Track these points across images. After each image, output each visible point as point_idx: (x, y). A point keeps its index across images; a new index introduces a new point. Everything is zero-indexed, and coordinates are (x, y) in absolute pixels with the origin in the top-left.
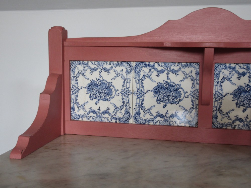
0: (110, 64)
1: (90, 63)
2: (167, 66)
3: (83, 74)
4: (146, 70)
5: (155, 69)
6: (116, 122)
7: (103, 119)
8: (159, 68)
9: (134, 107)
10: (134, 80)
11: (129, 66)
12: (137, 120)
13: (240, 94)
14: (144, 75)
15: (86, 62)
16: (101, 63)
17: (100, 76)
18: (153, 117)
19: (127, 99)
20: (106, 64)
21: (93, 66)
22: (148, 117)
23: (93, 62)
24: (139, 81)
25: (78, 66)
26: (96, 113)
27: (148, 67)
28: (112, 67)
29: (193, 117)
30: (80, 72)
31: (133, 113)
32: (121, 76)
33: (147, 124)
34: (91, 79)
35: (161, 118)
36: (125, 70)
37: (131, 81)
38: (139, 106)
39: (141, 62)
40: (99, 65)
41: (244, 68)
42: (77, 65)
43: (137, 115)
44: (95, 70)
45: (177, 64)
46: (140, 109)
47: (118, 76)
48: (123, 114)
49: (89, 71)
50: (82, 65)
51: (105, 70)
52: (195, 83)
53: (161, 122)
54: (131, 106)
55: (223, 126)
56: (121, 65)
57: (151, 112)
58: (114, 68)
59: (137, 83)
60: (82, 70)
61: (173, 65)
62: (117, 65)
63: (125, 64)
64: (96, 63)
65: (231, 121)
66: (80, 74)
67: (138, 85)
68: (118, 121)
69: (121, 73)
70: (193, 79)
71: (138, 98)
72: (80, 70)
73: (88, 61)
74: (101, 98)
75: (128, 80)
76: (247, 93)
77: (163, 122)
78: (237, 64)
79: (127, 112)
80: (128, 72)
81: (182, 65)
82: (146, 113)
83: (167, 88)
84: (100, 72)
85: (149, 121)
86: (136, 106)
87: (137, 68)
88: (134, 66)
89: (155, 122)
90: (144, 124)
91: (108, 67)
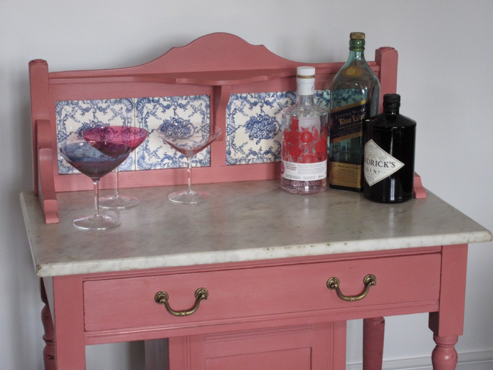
0: (106, 102)
1: (81, 103)
2: (173, 101)
3: (72, 117)
4: (150, 106)
5: (161, 105)
8: (165, 104)
9: (137, 150)
10: (136, 118)
11: (129, 103)
12: (141, 165)
13: (252, 125)
14: (148, 113)
15: (76, 101)
16: (95, 102)
17: (95, 117)
18: (159, 160)
20: (101, 102)
21: (85, 106)
22: (154, 160)
23: (85, 101)
24: (142, 119)
25: (65, 107)
27: (152, 103)
28: (109, 106)
29: (204, 155)
30: (68, 114)
31: (136, 157)
32: (120, 116)
33: (153, 168)
34: (82, 122)
35: (169, 160)
36: (125, 108)
37: (133, 121)
38: (143, 149)
39: (144, 98)
40: (93, 104)
41: (256, 98)
42: (63, 105)
43: (141, 160)
44: (87, 110)
45: (184, 97)
46: (145, 151)
49: (80, 112)
50: (71, 105)
51: (100, 109)
52: (205, 117)
53: (169, 164)
55: (237, 162)
56: (120, 102)
57: (157, 155)
58: (111, 107)
59: (140, 122)
60: (71, 111)
61: (181, 99)
62: (116, 102)
63: (125, 101)
64: (89, 102)
65: (245, 156)
66: (68, 117)
67: (141, 124)
69: (120, 112)
70: (203, 113)
72: (68, 112)
73: (79, 100)
75: (130, 120)
76: (260, 124)
77: (172, 164)
78: (249, 94)
79: (129, 157)
80: (128, 111)
81: (190, 99)
82: (151, 156)
83: (174, 125)
84: (94, 113)
85: (155, 165)
86: (139, 149)
87: (140, 105)
88: (135, 103)
89: (162, 165)
90: (149, 169)
91: (104, 106)
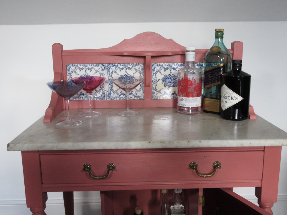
0: (91, 65)
1: (79, 65)
2: (125, 66)
3: (75, 72)
4: (113, 68)
5: (119, 67)
6: (97, 100)
8: (121, 67)
9: (107, 90)
10: (107, 74)
11: (103, 66)
12: (109, 98)
13: (166, 79)
14: (112, 71)
15: (77, 64)
16: (86, 65)
17: (86, 73)
18: (118, 95)
19: (103, 85)
20: (89, 65)
21: (81, 67)
22: (116, 95)
23: (81, 65)
24: (109, 75)
25: (71, 67)
26: (84, 95)
27: (114, 66)
28: (93, 67)
29: (141, 94)
30: (73, 71)
31: (107, 93)
32: (98, 72)
34: (80, 75)
35: (123, 95)
36: (101, 69)
37: (105, 75)
38: (110, 90)
39: (110, 64)
40: (85, 66)
41: (167, 65)
43: (109, 95)
44: (82, 69)
45: (131, 64)
48: (101, 95)
49: (78, 70)
50: (74, 66)
51: (89, 69)
52: (141, 75)
53: (123, 98)
54: (105, 90)
55: (158, 98)
56: (98, 66)
57: (117, 93)
58: (94, 68)
59: (108, 76)
60: (74, 69)
61: (129, 65)
62: (96, 66)
63: (100, 65)
64: (83, 65)
65: (162, 95)
67: (109, 77)
69: (98, 70)
70: (140, 73)
71: (109, 84)
76: (170, 79)
77: (125, 98)
78: (164, 63)
79: (103, 93)
80: (103, 70)
81: (134, 65)
82: (114, 93)
83: (126, 78)
84: (86, 71)
85: (116, 98)
86: (108, 89)
87: (108, 67)
88: (106, 66)
89: (120, 98)
90: (114, 100)
91: (90, 67)
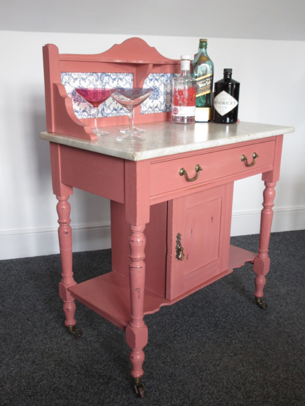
0: (85, 75)
1: (73, 74)
2: (117, 76)
3: (69, 83)
5: (111, 78)
6: (91, 118)
7: (83, 116)
8: (113, 77)
10: (100, 86)
11: (97, 76)
12: (103, 114)
14: (105, 82)
15: (70, 73)
17: (80, 84)
18: (111, 111)
20: (83, 75)
21: (75, 77)
22: (109, 111)
23: (75, 73)
24: (103, 86)
25: (65, 77)
26: (78, 112)
27: (107, 77)
28: (87, 77)
30: (66, 81)
31: (100, 109)
32: (92, 83)
33: (108, 116)
34: (74, 87)
35: (116, 111)
36: (95, 79)
39: (104, 73)
40: (79, 75)
41: (152, 76)
42: (64, 75)
43: (103, 111)
44: (76, 79)
45: (122, 74)
46: (104, 106)
47: (91, 84)
49: (72, 80)
50: (68, 76)
51: (83, 79)
53: (115, 114)
55: (144, 113)
56: (93, 75)
57: (110, 108)
58: (88, 78)
60: (68, 79)
61: (120, 75)
62: (90, 75)
63: (94, 74)
64: (77, 74)
65: (147, 109)
66: (67, 83)
68: (92, 117)
69: (92, 81)
70: (130, 83)
72: (66, 80)
73: (72, 72)
74: (81, 100)
80: (97, 80)
81: (124, 75)
82: (107, 108)
84: (80, 81)
85: (109, 114)
87: (102, 77)
88: (100, 76)
89: (112, 114)
91: (85, 77)
